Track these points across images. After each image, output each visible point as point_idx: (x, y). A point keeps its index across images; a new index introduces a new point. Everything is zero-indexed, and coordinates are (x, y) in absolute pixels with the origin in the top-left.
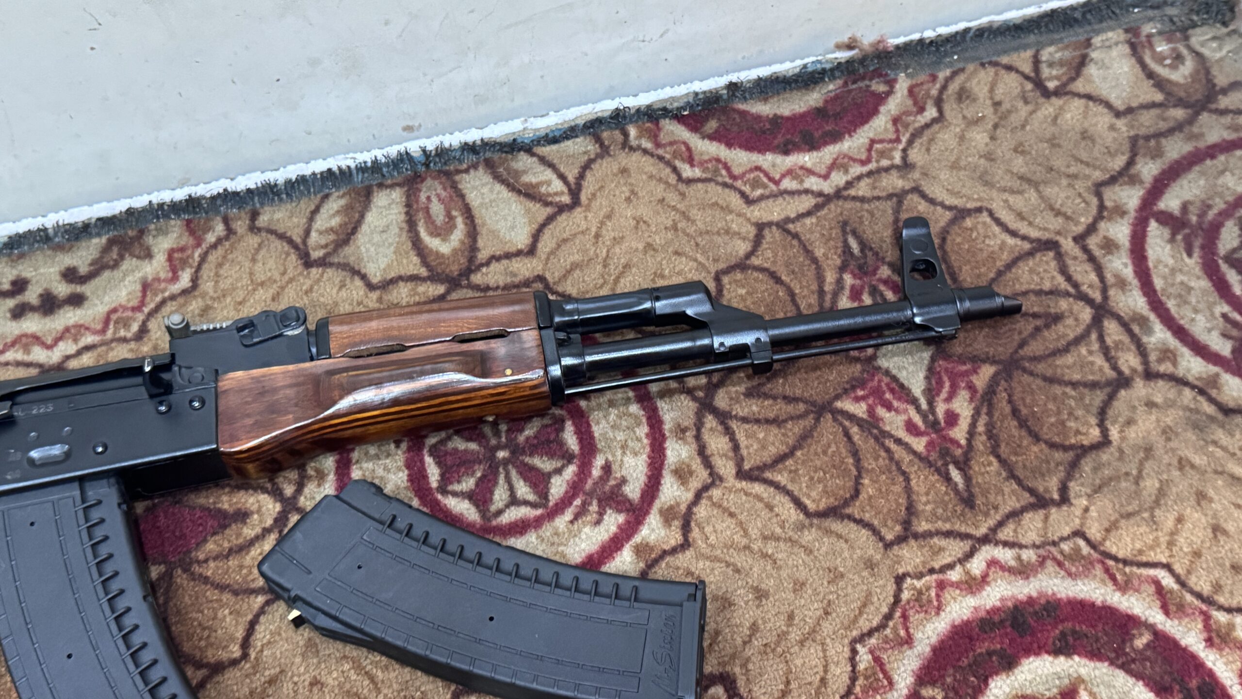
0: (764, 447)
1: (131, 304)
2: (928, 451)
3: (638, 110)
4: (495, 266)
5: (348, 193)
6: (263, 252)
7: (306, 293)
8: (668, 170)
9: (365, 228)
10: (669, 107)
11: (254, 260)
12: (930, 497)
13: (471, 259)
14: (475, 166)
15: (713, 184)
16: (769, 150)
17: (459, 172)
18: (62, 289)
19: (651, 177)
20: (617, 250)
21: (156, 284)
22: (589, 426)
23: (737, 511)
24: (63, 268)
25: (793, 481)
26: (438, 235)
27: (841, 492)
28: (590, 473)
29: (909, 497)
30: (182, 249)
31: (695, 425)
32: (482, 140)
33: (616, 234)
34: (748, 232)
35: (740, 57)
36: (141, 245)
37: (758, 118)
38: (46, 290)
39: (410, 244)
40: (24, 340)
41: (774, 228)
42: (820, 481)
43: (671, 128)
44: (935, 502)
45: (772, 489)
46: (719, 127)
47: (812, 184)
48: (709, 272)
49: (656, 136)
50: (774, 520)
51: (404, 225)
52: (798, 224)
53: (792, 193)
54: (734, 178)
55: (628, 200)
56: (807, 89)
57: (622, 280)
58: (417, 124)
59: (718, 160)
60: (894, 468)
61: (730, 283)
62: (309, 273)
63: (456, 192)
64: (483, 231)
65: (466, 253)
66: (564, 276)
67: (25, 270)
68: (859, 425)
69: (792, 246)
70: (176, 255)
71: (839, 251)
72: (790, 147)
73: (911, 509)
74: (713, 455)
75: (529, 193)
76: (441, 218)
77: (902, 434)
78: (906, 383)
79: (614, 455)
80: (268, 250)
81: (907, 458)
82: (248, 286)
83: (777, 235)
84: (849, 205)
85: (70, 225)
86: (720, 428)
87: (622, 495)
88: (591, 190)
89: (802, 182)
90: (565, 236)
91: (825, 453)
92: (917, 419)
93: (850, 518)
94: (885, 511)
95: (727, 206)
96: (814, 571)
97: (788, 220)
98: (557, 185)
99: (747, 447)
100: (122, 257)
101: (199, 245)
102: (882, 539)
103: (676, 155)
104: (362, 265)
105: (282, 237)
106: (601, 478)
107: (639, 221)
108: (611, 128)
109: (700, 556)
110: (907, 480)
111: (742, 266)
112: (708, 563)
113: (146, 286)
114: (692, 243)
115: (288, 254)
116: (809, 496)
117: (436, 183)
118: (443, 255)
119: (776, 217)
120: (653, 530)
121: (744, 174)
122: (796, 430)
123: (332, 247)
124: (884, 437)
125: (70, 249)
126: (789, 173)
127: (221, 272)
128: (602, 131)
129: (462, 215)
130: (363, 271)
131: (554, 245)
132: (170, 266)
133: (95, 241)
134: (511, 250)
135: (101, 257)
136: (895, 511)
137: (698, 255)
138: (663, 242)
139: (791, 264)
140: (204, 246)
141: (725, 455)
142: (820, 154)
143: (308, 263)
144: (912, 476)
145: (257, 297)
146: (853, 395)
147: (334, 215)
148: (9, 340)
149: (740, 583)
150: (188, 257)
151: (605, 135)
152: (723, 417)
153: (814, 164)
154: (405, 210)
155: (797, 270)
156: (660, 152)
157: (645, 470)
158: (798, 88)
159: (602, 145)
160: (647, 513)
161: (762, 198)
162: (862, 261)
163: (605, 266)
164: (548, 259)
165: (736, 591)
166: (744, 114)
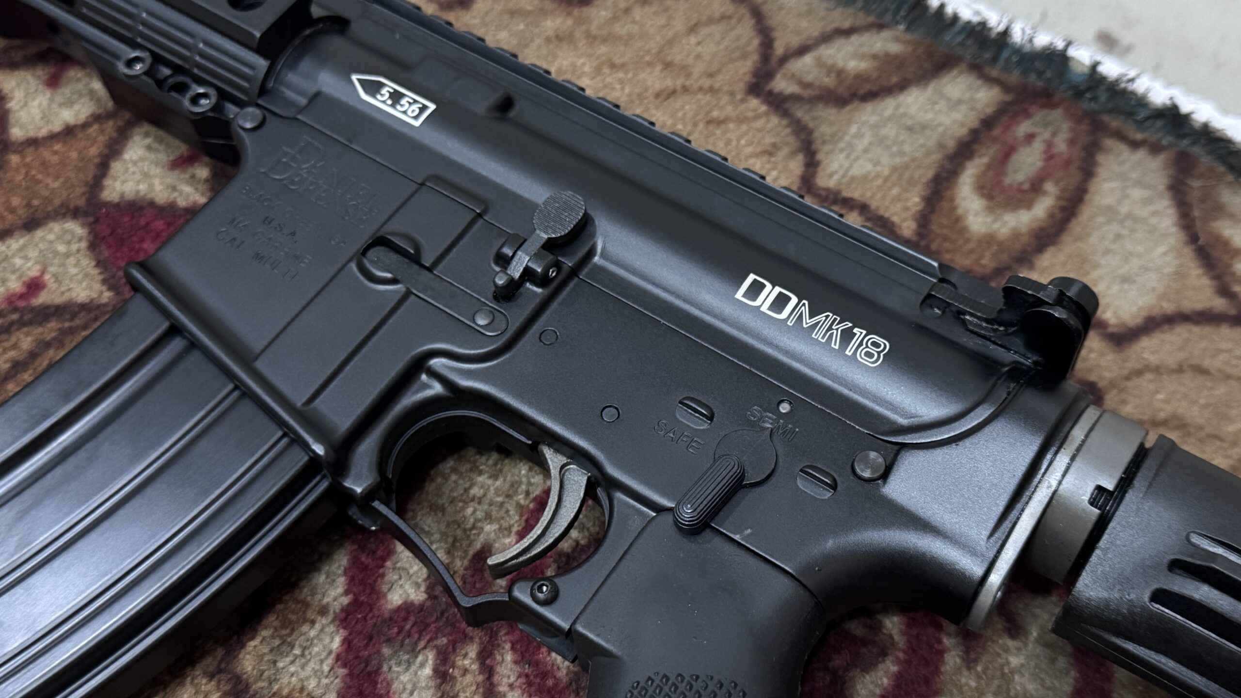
6: (716, 29)
7: (711, 121)
9: (888, 105)
11: (693, 29)
14: (1155, 149)
17: (1120, 137)
26: (988, 197)
51: (951, 146)
62: (743, 101)
63: (1084, 160)
75: (1209, 254)
76: (1020, 177)
80: (726, 32)
82: (648, 53)
104: (829, 148)
105: (764, 29)
117: (1066, 125)
129: (1059, 198)
145: (641, 75)
147: (862, 57)
154: (976, 125)
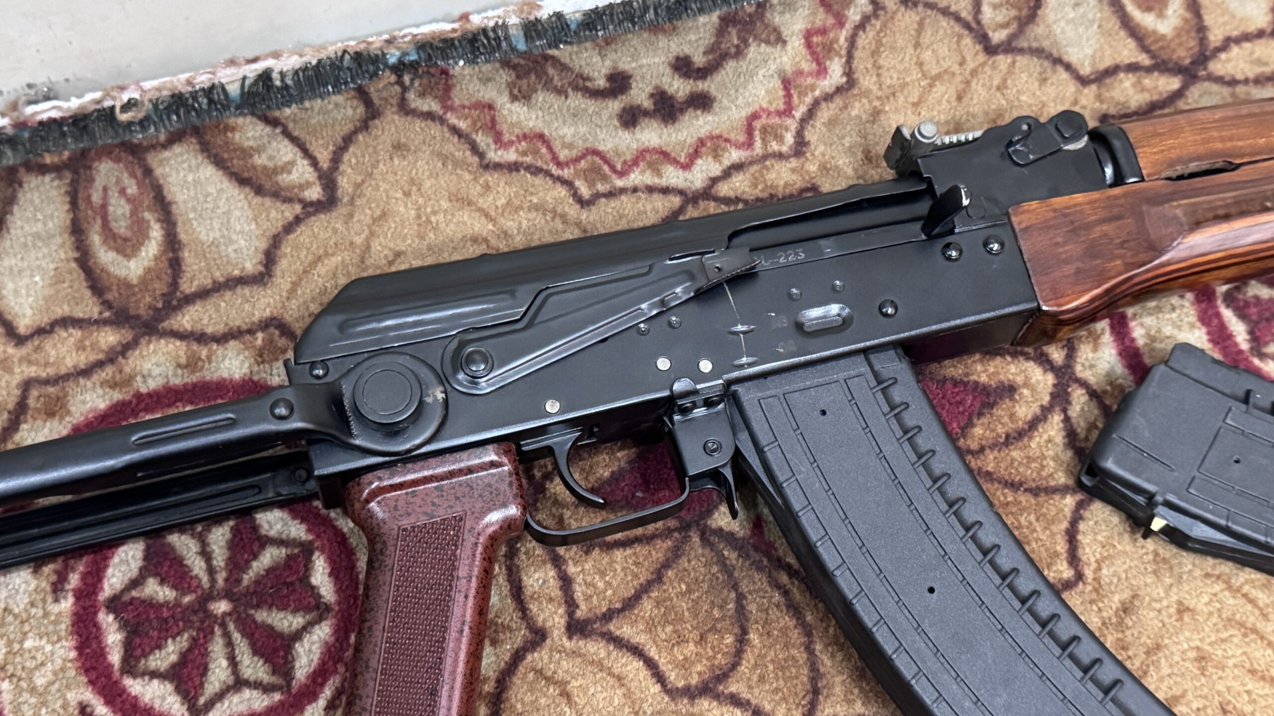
1: (773, 109)
4: (1235, 50)
13: (1203, 41)
18: (679, 87)
21: (800, 80)
24: (671, 56)
30: (823, 31)
36: (767, 26)
38: (657, 88)
39: (1117, 22)
40: (648, 156)
64: (1206, 4)
65: (1193, 34)
67: (621, 60)
70: (816, 39)
100: (747, 45)
101: (841, 25)
113: (787, 83)
115: (960, 37)
118: (1163, 37)
123: (1014, 26)
125: (674, 29)
127: (882, 62)
130: (1066, 58)
132: (813, 53)
133: (702, 19)
134: (1249, 30)
135: (718, 43)
140: (849, 26)
143: (991, 50)
148: (629, 157)
150: (832, 42)
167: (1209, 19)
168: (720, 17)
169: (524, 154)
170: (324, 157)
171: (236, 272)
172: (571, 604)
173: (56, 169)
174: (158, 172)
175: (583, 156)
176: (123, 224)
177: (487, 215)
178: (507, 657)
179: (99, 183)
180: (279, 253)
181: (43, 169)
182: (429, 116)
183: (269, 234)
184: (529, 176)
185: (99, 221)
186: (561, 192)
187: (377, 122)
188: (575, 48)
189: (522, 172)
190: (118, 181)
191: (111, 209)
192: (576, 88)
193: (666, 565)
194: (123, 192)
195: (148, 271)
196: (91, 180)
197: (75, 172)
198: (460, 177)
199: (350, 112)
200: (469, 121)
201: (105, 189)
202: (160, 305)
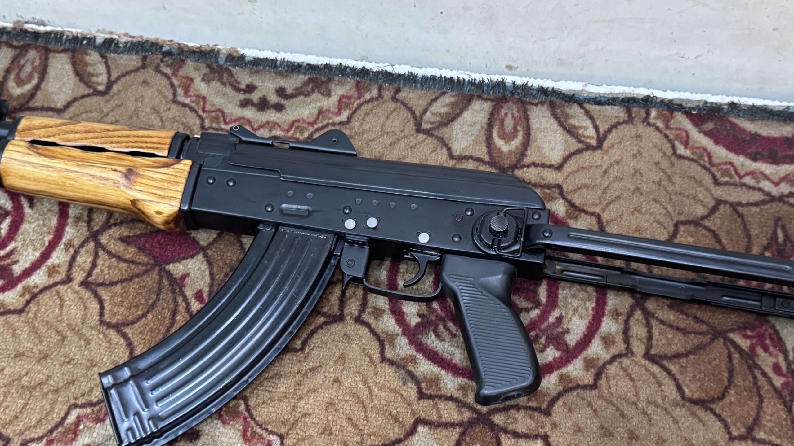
0: (669, 344)
1: (307, 121)
2: (783, 388)
3: (663, 101)
4: (532, 169)
5: (458, 95)
6: (394, 115)
7: (411, 147)
8: (668, 145)
9: (460, 119)
10: (684, 105)
11: (388, 118)
12: (773, 418)
13: (519, 161)
14: (542, 103)
15: (695, 164)
16: (743, 154)
17: (531, 104)
18: (273, 99)
19: (655, 146)
20: (616, 185)
21: (327, 113)
22: (557, 289)
23: (636, 378)
24: (278, 86)
25: (681, 373)
26: (504, 139)
27: (712, 393)
28: (548, 318)
29: (758, 413)
30: (349, 98)
31: (628, 313)
32: (553, 88)
33: (618, 175)
34: (708, 203)
35: (745, 88)
36: (327, 88)
37: (743, 131)
38: (264, 96)
39: (484, 138)
40: (242, 120)
41: (728, 206)
42: (699, 380)
43: (681, 119)
44: (775, 422)
45: (665, 373)
46: (714, 128)
47: (765, 186)
48: (672, 220)
49: (668, 121)
50: (659, 393)
51: (485, 126)
52: (746, 209)
53: (749, 187)
54: (712, 164)
55: (634, 156)
56: (784, 123)
57: (612, 205)
58: (516, 66)
59: (705, 149)
60: (755, 390)
61: (684, 231)
62: (417, 136)
63: (524, 115)
64: (533, 145)
65: (517, 156)
66: (575, 190)
67: (257, 80)
68: (740, 353)
69: (736, 222)
70: (344, 100)
71: (769, 236)
72: (759, 157)
73: (757, 421)
74: (632, 336)
75: (571, 131)
76: (510, 128)
77: (769, 370)
78: (783, 338)
79: (567, 313)
80: (398, 115)
81: (766, 387)
82: (378, 131)
83: (728, 211)
84: (786, 208)
85: (291, 62)
86: (643, 321)
87: (563, 340)
88: (612, 141)
89: (758, 182)
90: (584, 165)
91: (710, 363)
92: (783, 365)
93: (712, 411)
94: (739, 415)
95: (701, 182)
96: (675, 435)
97: (739, 204)
98: (591, 132)
99: (657, 340)
100: (313, 91)
101: (359, 98)
102: (729, 433)
103: (678, 137)
104: (451, 142)
105: (410, 109)
106: (553, 324)
107: (637, 171)
108: (640, 107)
109: (601, 397)
110: (761, 401)
111: (696, 223)
112: (604, 403)
113: (321, 112)
114: (668, 197)
115: (409, 121)
116: (688, 387)
117: (514, 106)
118: (502, 152)
119: (731, 199)
120: (576, 369)
121: (720, 164)
122: (695, 341)
123: (437, 124)
124: (755, 368)
125: (286, 76)
126: (752, 173)
127: (367, 119)
128: (634, 107)
129: (523, 131)
130: (450, 146)
131: (575, 169)
132: (339, 105)
133: (302, 76)
134: (546, 163)
135: (302, 87)
136: (745, 418)
137: (669, 207)
138: (648, 190)
139: (731, 233)
140: (362, 100)
141: (640, 340)
142: (778, 168)
143: (419, 130)
144: (765, 400)
145: (381, 140)
146: (743, 333)
147: (444, 106)
148: (233, 118)
149: (622, 424)
150: (350, 103)
151: (634, 109)
152: (648, 315)
153: (771, 173)
154: (489, 116)
155: (734, 238)
156: (668, 132)
157: (584, 330)
158: (778, 120)
159: (630, 115)
160: (576, 357)
161: (727, 184)
162: (782, 248)
163: (603, 193)
164: (568, 176)
165: (617, 428)
166: (734, 125)
167: (529, 152)
168: (309, 78)
169: (193, 102)
170: (114, 76)
171: (53, 106)
172: (90, 274)
173: (15, 47)
174: (50, 60)
175: (216, 111)
176: (25, 74)
177: (161, 120)
178: (51, 283)
179: (26, 58)
180: (73, 105)
181: (10, 46)
182: (165, 75)
183: (74, 96)
184: (188, 111)
185: (17, 71)
186: (198, 121)
187: (142, 71)
188: (241, 70)
189: (187, 108)
190: (34, 59)
191: (25, 68)
192: (231, 85)
193: (137, 276)
194: (33, 63)
195: (22, 94)
196: (25, 55)
197: (21, 51)
198: (161, 101)
199: (135, 63)
200: (179, 82)
201: (28, 60)
202: (18, 107)
